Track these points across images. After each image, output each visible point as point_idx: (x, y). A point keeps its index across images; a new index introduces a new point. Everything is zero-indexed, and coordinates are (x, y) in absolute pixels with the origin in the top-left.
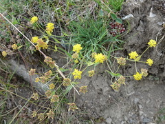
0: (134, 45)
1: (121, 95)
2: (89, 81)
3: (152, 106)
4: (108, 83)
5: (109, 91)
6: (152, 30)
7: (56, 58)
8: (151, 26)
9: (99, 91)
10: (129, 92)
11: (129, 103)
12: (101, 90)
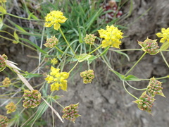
0: (135, 35)
1: (118, 107)
2: (73, 91)
3: (160, 119)
4: (100, 92)
5: (102, 103)
6: (162, 11)
7: (24, 60)
8: (161, 5)
9: (88, 105)
10: (128, 101)
11: (128, 116)
12: (91, 102)
